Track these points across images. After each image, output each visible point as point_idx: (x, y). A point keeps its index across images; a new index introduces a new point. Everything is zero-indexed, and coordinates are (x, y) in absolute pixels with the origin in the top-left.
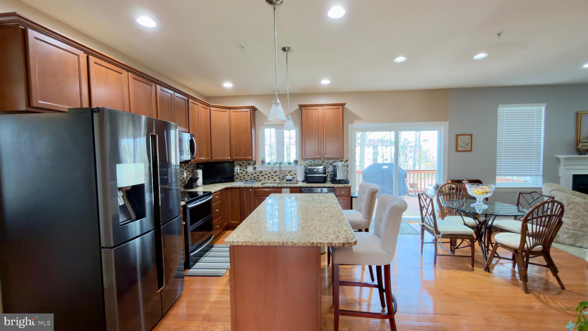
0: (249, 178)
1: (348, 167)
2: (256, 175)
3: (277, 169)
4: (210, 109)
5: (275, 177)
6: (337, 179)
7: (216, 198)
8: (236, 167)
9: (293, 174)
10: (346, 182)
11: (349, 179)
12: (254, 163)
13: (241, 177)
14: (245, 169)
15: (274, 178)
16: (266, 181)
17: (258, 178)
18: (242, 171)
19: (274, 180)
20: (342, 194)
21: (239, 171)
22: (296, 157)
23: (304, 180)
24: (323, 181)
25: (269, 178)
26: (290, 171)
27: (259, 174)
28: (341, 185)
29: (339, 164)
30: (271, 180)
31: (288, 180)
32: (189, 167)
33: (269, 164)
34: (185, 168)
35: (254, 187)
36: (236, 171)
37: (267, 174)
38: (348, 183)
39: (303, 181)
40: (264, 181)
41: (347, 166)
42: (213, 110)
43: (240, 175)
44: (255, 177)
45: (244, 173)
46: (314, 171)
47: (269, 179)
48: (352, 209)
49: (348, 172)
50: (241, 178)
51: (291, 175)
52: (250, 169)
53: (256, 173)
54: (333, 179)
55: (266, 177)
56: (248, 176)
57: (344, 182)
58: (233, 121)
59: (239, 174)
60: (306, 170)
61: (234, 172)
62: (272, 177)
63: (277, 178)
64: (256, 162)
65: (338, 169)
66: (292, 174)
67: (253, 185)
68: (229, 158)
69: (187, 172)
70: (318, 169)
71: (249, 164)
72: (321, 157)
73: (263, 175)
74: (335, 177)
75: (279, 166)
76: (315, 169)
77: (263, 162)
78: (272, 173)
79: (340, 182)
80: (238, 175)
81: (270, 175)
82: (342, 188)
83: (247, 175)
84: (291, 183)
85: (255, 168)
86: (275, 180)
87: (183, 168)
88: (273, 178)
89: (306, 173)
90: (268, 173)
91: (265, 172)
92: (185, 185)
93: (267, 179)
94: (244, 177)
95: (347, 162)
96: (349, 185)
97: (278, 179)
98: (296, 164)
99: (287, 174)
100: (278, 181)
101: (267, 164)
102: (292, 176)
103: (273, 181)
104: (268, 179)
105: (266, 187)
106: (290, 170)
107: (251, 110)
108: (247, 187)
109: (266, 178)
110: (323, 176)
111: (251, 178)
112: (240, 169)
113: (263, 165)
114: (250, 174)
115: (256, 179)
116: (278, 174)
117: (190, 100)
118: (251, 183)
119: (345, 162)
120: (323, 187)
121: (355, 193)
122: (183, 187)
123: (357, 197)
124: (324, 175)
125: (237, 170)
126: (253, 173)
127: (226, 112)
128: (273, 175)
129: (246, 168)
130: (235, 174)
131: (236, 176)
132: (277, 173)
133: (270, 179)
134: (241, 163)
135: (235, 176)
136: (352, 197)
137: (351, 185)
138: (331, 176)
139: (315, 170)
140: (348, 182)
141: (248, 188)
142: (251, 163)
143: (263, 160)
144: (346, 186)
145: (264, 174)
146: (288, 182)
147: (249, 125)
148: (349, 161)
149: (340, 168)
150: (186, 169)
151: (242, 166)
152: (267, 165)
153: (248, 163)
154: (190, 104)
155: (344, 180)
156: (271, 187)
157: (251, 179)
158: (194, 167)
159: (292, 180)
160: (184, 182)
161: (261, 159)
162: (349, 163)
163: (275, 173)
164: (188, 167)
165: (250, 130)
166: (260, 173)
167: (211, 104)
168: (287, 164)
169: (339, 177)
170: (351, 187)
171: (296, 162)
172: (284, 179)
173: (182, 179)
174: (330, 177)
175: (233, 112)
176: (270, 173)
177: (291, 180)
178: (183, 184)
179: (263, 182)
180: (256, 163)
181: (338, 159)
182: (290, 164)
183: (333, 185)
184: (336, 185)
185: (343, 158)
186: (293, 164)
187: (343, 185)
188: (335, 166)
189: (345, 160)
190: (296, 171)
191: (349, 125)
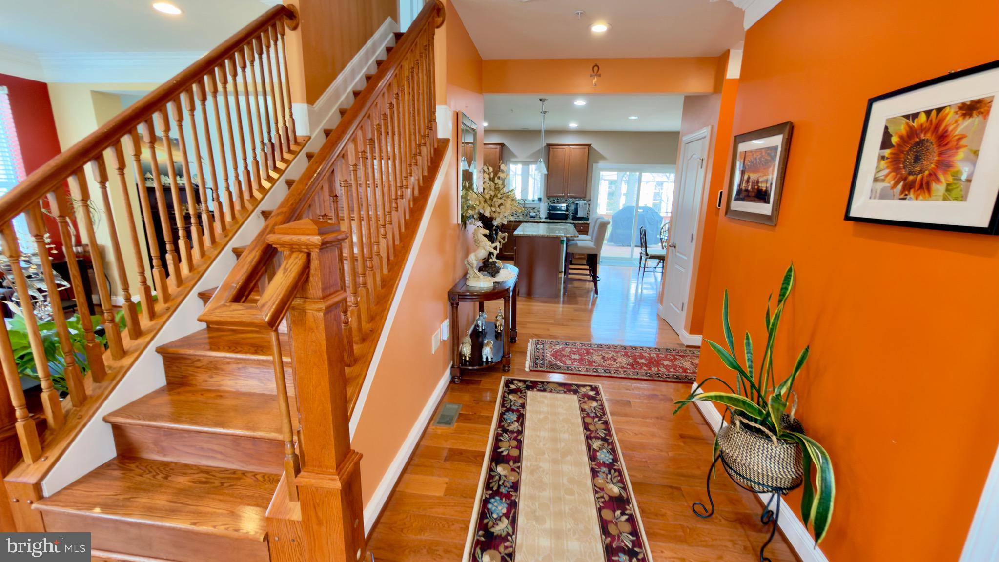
5: (519, 213)
6: (578, 216)
9: (537, 210)
10: (587, 219)
20: (581, 229)
22: (541, 195)
23: (547, 216)
24: (565, 217)
26: (534, 208)
28: (580, 222)
29: (581, 202)
31: (532, 216)
39: (546, 218)
41: (589, 205)
46: (556, 208)
49: (589, 211)
51: (535, 211)
54: (574, 216)
57: (584, 219)
60: (549, 207)
70: (561, 206)
75: (523, 202)
76: (559, 206)
79: (580, 218)
82: (582, 224)
86: (519, 217)
88: (517, 214)
89: (549, 210)
95: (589, 201)
96: (588, 222)
97: (521, 215)
98: (540, 201)
99: (532, 211)
102: (535, 213)
107: (500, 147)
110: (565, 213)
119: (587, 201)
132: (522, 209)
137: (591, 222)
138: (572, 213)
139: (558, 208)
146: (531, 218)
148: (591, 200)
149: (580, 206)
155: (584, 217)
159: (536, 217)
162: (591, 202)
168: (532, 201)
169: (580, 214)
171: (540, 199)
172: (527, 216)
177: (534, 216)
181: (580, 198)
182: (534, 201)
183: (575, 222)
184: (577, 222)
185: (585, 197)
186: (537, 202)
187: (582, 222)
188: (577, 204)
189: (587, 198)
190: (540, 208)
191: (594, 165)
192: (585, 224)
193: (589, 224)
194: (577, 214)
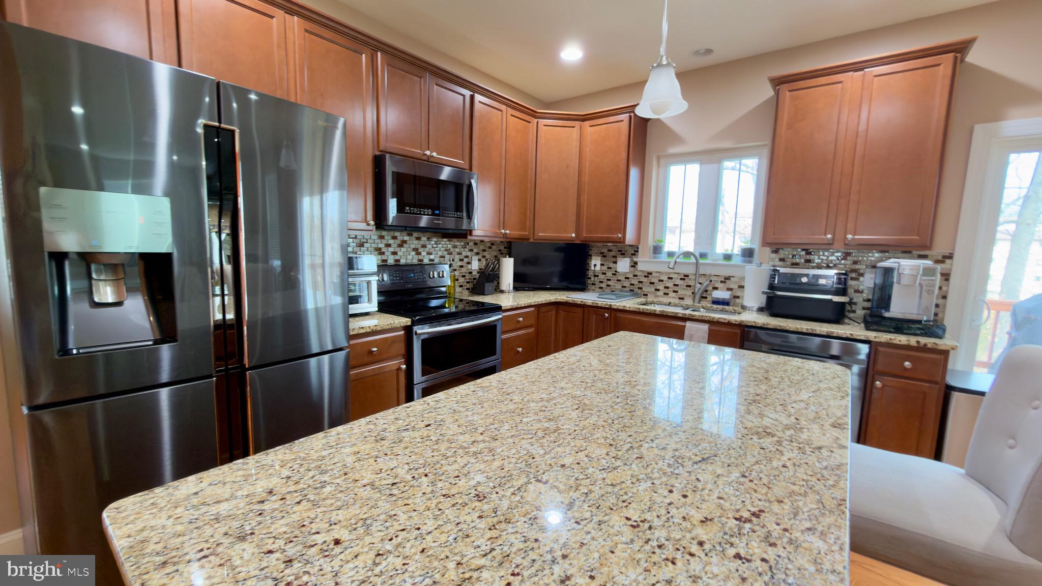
0: (619, 286)
1: (947, 280)
2: (635, 282)
3: (690, 270)
4: (537, 122)
5: (684, 289)
6: (887, 315)
7: (519, 321)
8: (593, 257)
9: (735, 286)
10: (933, 328)
11: (949, 321)
12: (635, 251)
13: (602, 282)
14: (611, 265)
15: (681, 293)
16: (658, 296)
17: (641, 288)
18: (605, 268)
19: (680, 298)
20: (906, 369)
21: (598, 268)
22: (752, 241)
23: (764, 305)
24: (829, 315)
25: (666, 291)
26: (728, 278)
27: (643, 279)
28: (901, 339)
29: (906, 265)
30: (672, 298)
31: (716, 302)
32: (487, 249)
33: (670, 254)
34: (475, 251)
35: (615, 307)
36: (593, 268)
37: (662, 281)
38: (940, 337)
39: (761, 310)
40: (653, 296)
41: (946, 276)
42: (544, 125)
43: (601, 277)
44: (633, 285)
45: (609, 274)
46: (798, 281)
47: (667, 294)
48: (938, 456)
49: (944, 297)
50: (602, 285)
51: (729, 289)
52: (623, 265)
53: (636, 276)
54: (871, 315)
55: (661, 287)
56: (618, 280)
57: (920, 329)
58: (588, 149)
59: (597, 276)
60: (772, 277)
61: (588, 270)
62: (676, 289)
63: (689, 292)
64: (638, 248)
65: (899, 283)
66: (731, 286)
67: (612, 304)
68: (573, 235)
69: (479, 260)
70: (818, 277)
71: (622, 254)
72: (833, 239)
73: (652, 283)
74: (883, 308)
75: (695, 261)
76: (807, 275)
77: (657, 250)
78: (677, 278)
79: (901, 326)
80: (596, 278)
81: (670, 284)
82: (908, 347)
83: (615, 278)
84: (722, 311)
85: (634, 265)
86: (682, 299)
87: (471, 250)
88: (677, 292)
89: (772, 287)
90: (665, 278)
91: (658, 274)
92: (473, 285)
93: (660, 293)
94: (609, 283)
95: (948, 261)
96: (943, 343)
97: (689, 296)
98: (747, 259)
99: (716, 286)
100: (688, 301)
101: (666, 255)
102: (729, 293)
103: (677, 301)
104: (665, 294)
105: (645, 311)
106: (727, 274)
107: (631, 116)
108: (599, 305)
109: (658, 290)
110: (830, 301)
111: (623, 287)
112: (602, 265)
113: (655, 258)
114: (622, 278)
115: (636, 290)
116: (691, 283)
117: (478, 98)
118: (614, 297)
119: (937, 262)
120: (825, 334)
121: (967, 374)
122: (468, 289)
123: (982, 394)
124: (836, 299)
125: (595, 265)
126: (631, 276)
127: (574, 127)
128: (677, 285)
129: (615, 262)
130: (590, 274)
131: (592, 279)
132: (691, 279)
133: (670, 295)
134: (605, 251)
135: (590, 278)
136: (950, 389)
137: (955, 344)
138: (868, 305)
139: (804, 280)
140: (940, 332)
141: (601, 308)
142: (627, 251)
143: (655, 244)
144: (925, 345)
145: (655, 280)
146: (715, 306)
147: (624, 155)
148: (956, 257)
149: (904, 280)
150: (477, 254)
151: (607, 258)
152: (663, 257)
153: (619, 251)
154: (477, 106)
155: (920, 322)
156: (658, 312)
157: (624, 289)
158: (500, 250)
159: (731, 304)
160: (470, 279)
161: (651, 242)
162: (956, 266)
163: (684, 279)
164: (484, 251)
165: (625, 168)
166: (645, 276)
167: (539, 111)
168: (722, 258)
169: (898, 308)
170: (952, 353)
171: (748, 254)
172: (706, 298)
173: (466, 273)
174: (864, 308)
175: (590, 126)
176: (671, 278)
177: (726, 301)
178: (468, 282)
179: (650, 298)
180: (637, 251)
181: (906, 251)
182: (728, 257)
183: (872, 335)
184: (884, 337)
185: (929, 247)
186: (737, 260)
187: (913, 341)
188: (888, 271)
189: (939, 248)
190: (743, 278)
191: (979, 130)
192: (924, 349)
193: (945, 353)
194: (887, 308)
